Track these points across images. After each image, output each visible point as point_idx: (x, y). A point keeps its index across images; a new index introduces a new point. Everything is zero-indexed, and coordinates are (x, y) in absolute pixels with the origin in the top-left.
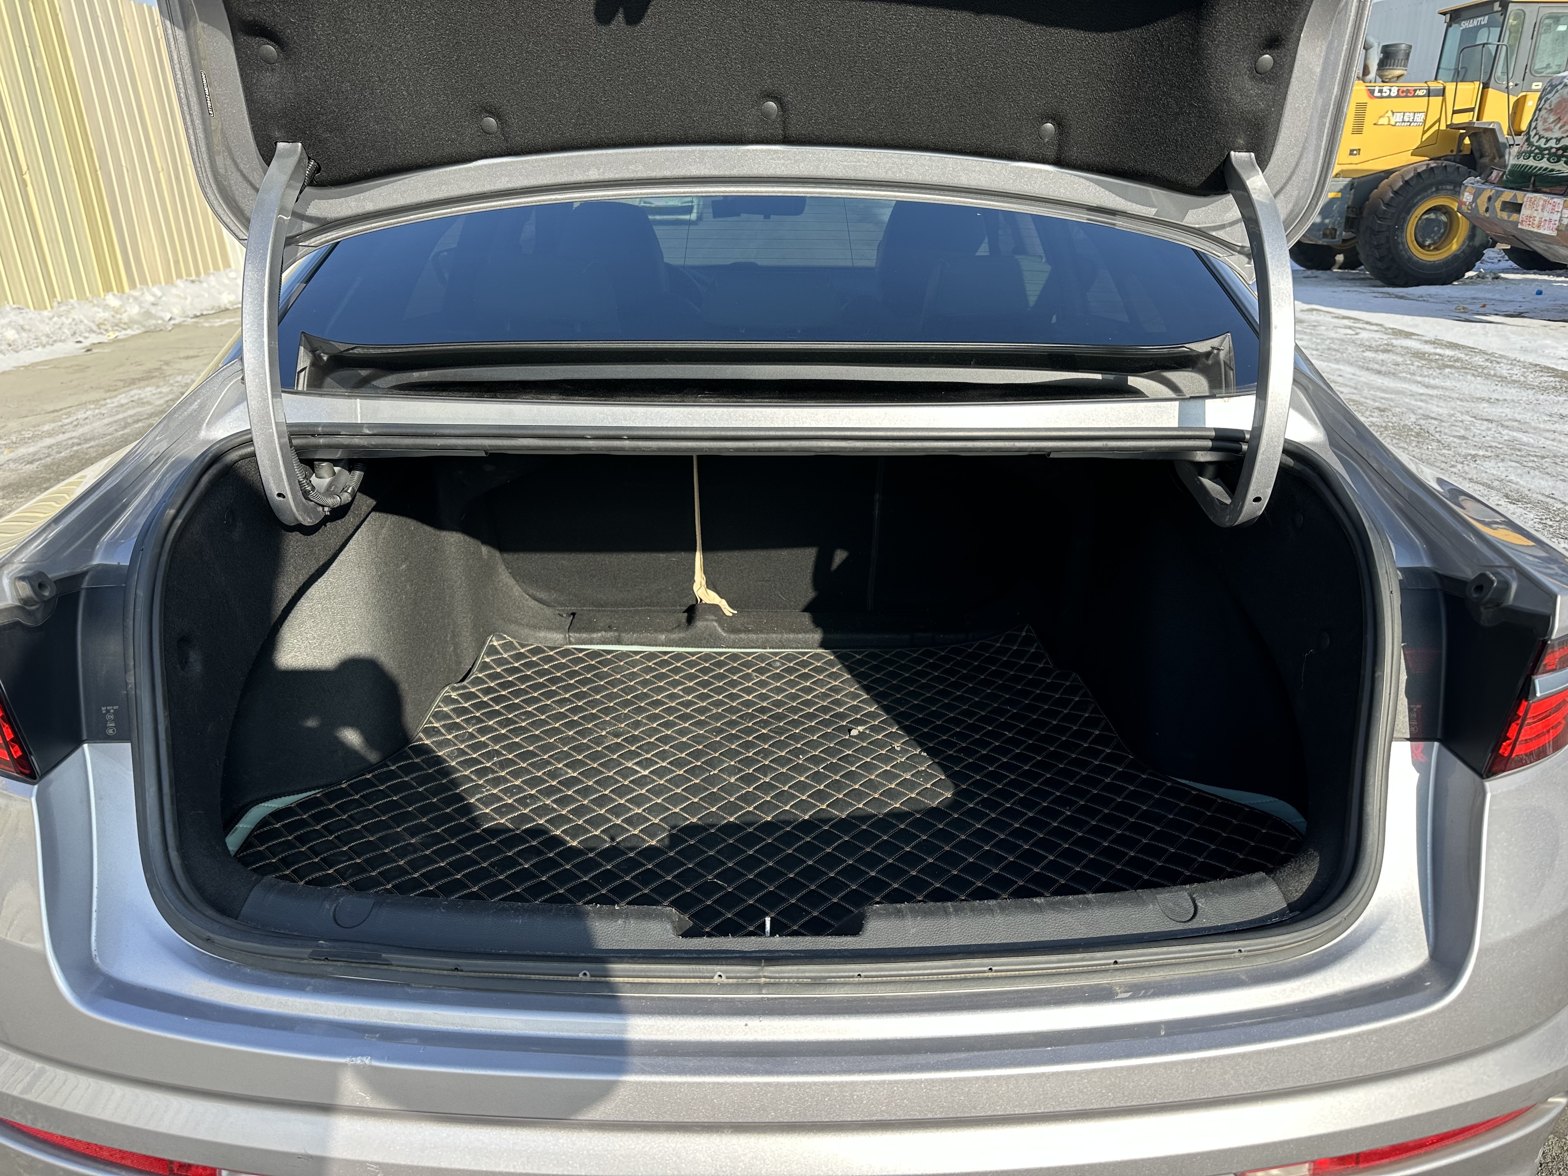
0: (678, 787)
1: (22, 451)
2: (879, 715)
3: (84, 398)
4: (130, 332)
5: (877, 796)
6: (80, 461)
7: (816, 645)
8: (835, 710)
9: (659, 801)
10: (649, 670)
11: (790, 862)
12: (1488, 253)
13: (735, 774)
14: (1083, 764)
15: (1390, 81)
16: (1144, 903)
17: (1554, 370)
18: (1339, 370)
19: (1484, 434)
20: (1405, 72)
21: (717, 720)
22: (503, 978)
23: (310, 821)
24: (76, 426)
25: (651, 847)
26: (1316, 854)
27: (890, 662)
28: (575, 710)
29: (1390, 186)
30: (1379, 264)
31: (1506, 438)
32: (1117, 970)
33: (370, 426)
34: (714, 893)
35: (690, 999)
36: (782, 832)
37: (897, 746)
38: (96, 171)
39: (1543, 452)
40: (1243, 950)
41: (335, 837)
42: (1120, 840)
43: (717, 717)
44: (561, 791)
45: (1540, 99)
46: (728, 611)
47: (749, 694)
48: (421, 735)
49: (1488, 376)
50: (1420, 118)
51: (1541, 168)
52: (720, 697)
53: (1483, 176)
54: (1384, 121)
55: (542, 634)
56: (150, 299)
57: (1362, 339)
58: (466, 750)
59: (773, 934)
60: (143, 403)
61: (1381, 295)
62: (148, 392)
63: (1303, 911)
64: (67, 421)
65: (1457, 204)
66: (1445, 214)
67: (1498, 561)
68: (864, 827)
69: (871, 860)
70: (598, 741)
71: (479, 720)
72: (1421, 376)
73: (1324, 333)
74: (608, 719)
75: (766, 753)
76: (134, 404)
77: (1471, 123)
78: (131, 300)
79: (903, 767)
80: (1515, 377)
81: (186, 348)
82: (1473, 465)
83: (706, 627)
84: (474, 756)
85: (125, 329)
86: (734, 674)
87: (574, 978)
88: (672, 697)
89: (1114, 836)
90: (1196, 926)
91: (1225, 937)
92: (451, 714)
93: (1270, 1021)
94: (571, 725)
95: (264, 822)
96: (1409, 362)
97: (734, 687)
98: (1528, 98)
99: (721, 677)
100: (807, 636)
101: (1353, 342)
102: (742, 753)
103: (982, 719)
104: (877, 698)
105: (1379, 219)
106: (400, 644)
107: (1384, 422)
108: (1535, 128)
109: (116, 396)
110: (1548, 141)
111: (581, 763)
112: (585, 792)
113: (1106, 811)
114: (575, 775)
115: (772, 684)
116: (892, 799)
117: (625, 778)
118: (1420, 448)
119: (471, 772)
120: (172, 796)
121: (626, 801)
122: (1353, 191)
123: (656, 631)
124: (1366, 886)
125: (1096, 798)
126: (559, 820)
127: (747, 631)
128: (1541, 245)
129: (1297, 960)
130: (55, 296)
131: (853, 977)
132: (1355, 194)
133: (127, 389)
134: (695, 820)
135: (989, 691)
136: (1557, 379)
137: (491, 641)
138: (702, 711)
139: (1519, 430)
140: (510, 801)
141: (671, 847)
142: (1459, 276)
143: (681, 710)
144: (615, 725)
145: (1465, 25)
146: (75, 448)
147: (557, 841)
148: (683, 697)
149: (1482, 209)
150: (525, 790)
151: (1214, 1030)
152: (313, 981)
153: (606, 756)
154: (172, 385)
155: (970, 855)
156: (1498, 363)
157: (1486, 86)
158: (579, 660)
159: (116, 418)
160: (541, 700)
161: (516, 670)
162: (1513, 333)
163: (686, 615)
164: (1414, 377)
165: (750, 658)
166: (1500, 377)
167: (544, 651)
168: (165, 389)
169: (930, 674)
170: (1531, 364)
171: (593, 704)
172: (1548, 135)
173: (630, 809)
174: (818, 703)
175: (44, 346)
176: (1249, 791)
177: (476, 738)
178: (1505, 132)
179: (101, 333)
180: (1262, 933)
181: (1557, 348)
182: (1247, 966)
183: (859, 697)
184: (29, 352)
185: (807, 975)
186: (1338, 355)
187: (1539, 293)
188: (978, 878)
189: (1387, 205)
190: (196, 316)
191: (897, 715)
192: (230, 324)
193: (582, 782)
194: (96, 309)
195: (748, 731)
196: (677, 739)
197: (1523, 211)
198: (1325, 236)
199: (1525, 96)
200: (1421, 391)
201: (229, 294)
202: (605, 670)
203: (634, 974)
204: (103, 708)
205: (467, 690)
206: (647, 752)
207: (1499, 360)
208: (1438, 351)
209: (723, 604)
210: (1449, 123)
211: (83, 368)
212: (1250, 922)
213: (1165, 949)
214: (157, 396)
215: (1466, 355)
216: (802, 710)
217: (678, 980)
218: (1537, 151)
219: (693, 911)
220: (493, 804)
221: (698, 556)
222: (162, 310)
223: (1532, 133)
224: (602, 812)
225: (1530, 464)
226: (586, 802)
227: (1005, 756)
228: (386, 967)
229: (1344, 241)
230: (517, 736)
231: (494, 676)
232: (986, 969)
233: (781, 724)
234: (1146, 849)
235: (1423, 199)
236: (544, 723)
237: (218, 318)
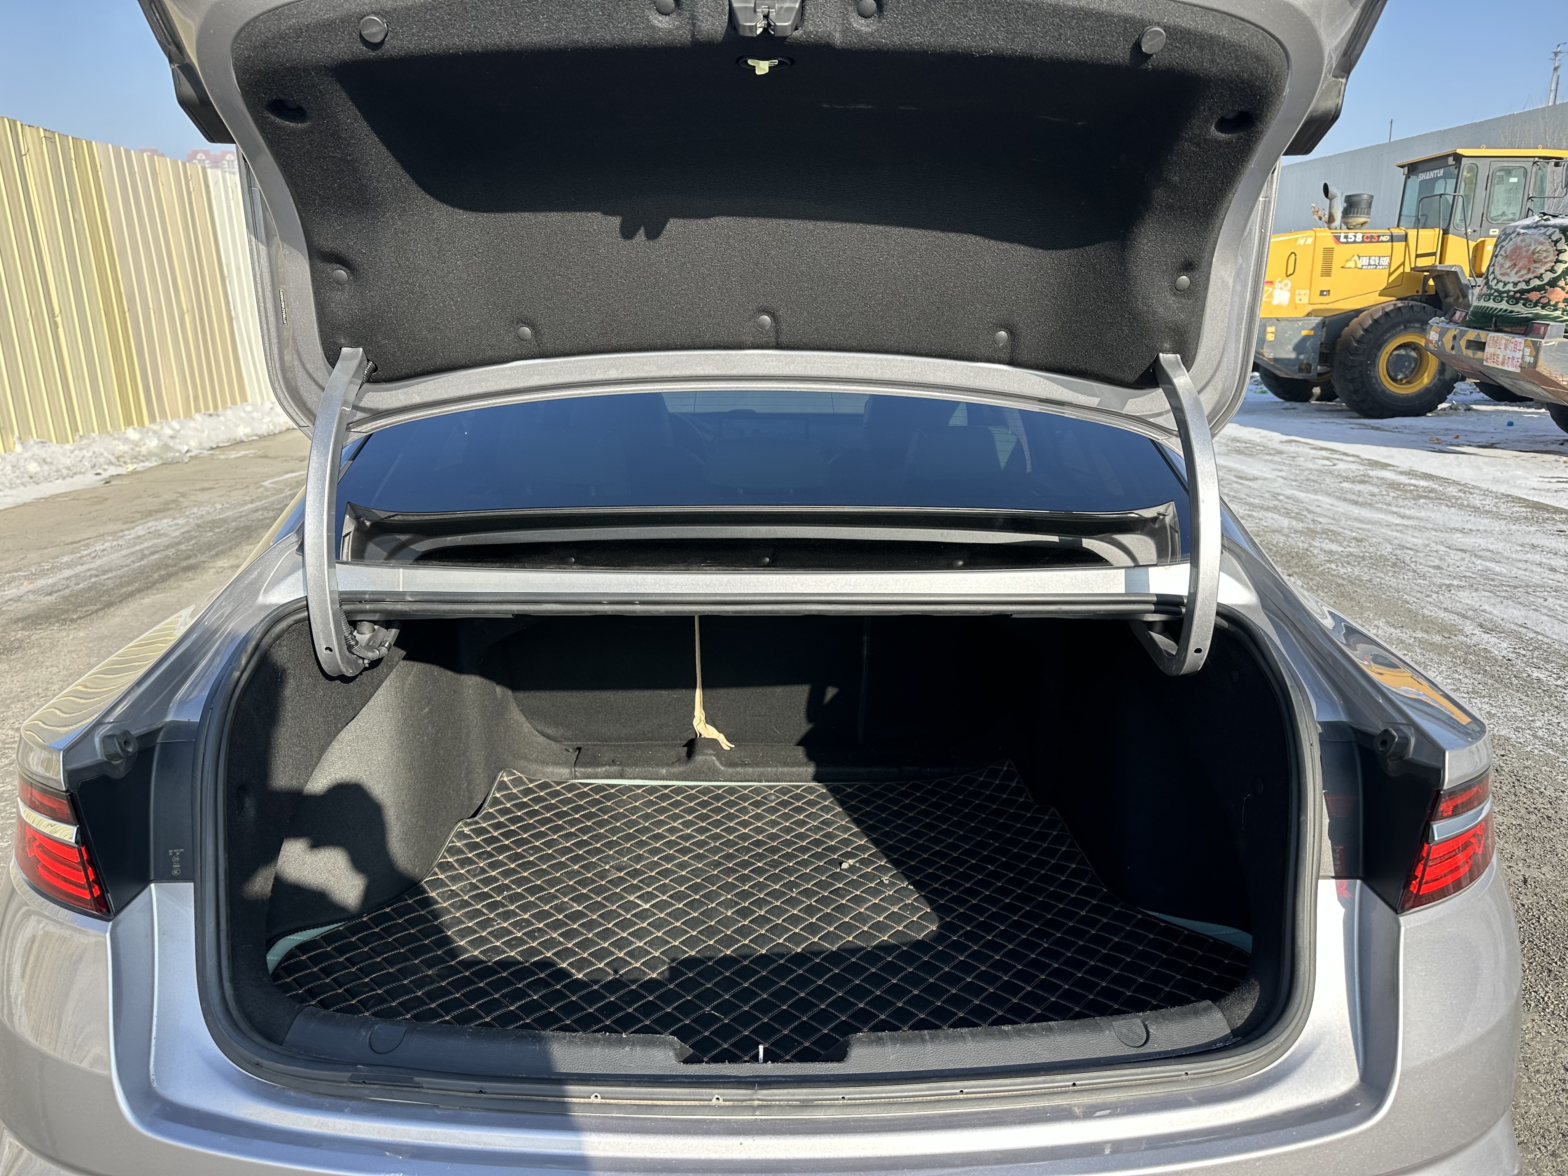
0: (677, 921)
1: (41, 583)
2: (869, 849)
3: (102, 530)
4: (147, 464)
5: (866, 929)
6: (98, 593)
7: (810, 778)
8: (827, 843)
9: (660, 934)
10: (651, 803)
11: (783, 994)
12: (1459, 386)
13: (732, 908)
14: (1060, 897)
15: (1355, 227)
16: (1101, 1030)
17: (1525, 500)
18: (1317, 500)
19: (1458, 564)
20: (1369, 220)
21: (715, 854)
22: (523, 1100)
23: (334, 953)
24: (94, 557)
25: (652, 980)
26: (1257, 983)
27: (879, 795)
28: (580, 844)
29: (1360, 324)
30: (1354, 397)
31: (1479, 568)
32: (1075, 1091)
33: (412, 594)
34: (712, 1025)
35: (691, 1120)
36: (775, 965)
37: (886, 879)
38: (124, 313)
39: (1515, 582)
40: (1189, 1072)
41: (358, 969)
42: (1093, 971)
43: (715, 851)
44: (567, 924)
45: (1496, 246)
46: (726, 745)
47: (745, 827)
48: (436, 870)
49: (1461, 507)
50: (1385, 261)
51: (1501, 309)
52: (718, 831)
53: (1447, 316)
54: (1351, 264)
55: (549, 769)
56: (168, 432)
57: (1339, 471)
58: (478, 884)
59: (765, 1061)
60: (160, 535)
61: (1357, 426)
62: (164, 524)
63: (1244, 1037)
64: (85, 553)
65: (1424, 340)
66: (1414, 350)
67: (1399, 719)
68: (854, 960)
69: (859, 992)
70: (602, 875)
71: (490, 855)
72: (1396, 506)
73: (1303, 464)
74: (611, 853)
75: (760, 886)
76: (150, 535)
77: (1433, 266)
78: (150, 434)
79: (891, 900)
80: (1487, 508)
81: (202, 480)
82: (1447, 595)
83: (705, 762)
84: (485, 890)
85: (143, 461)
86: (731, 807)
87: (587, 1100)
88: (672, 830)
89: (1087, 967)
90: (1148, 1051)
91: (1173, 1061)
92: (464, 849)
93: (1214, 1140)
94: (576, 859)
95: (290, 955)
96: (1385, 493)
97: (731, 820)
98: (1486, 243)
99: (718, 810)
100: (801, 769)
101: (1331, 473)
102: (738, 887)
103: (966, 852)
104: (867, 831)
105: (1352, 354)
106: (421, 783)
107: (1362, 552)
108: (1493, 273)
109: (133, 528)
110: (1505, 285)
111: (586, 897)
112: (590, 925)
113: (1081, 943)
114: (580, 908)
115: (767, 817)
116: (880, 933)
117: (627, 912)
118: (1396, 578)
119: (483, 906)
120: (228, 931)
121: (629, 934)
122: (1325, 329)
123: (657, 765)
124: (1300, 1013)
125: (1072, 931)
126: (565, 953)
127: (743, 765)
128: (1508, 381)
129: (1239, 1082)
130: (78, 430)
131: (837, 1099)
132: (1327, 332)
133: (144, 521)
134: (693, 953)
135: (973, 825)
136: (1529, 510)
137: (502, 776)
138: (701, 844)
139: (1492, 560)
140: (519, 935)
141: (671, 980)
142: (1432, 408)
143: (680, 844)
144: (618, 859)
145: (1423, 176)
146: (93, 580)
147: (563, 974)
148: (682, 830)
149: (1448, 347)
150: (533, 924)
151: (1163, 1147)
152: (351, 1103)
153: (610, 889)
154: (188, 517)
155: (953, 986)
156: (1471, 493)
157: (1446, 232)
158: (584, 795)
159: (133, 550)
160: (548, 835)
161: (524, 805)
162: (1485, 463)
163: (686, 749)
164: (1390, 508)
165: (746, 792)
166: (1473, 507)
167: (551, 786)
168: (181, 521)
169: (917, 807)
170: (1503, 494)
171: (597, 838)
172: (1504, 279)
173: (632, 942)
174: (811, 836)
175: (64, 478)
176: (1215, 923)
177: (487, 872)
178: (1467, 274)
179: (120, 466)
180: (1207, 1057)
181: (1527, 479)
182: (1191, 1088)
183: (849, 831)
184: (50, 484)
185: (796, 1097)
186: (1317, 486)
187: (1511, 424)
188: (960, 1008)
189: (1358, 342)
190: (212, 449)
191: (885, 848)
192: (246, 456)
193: (586, 916)
194: (116, 442)
195: (744, 864)
196: (676, 872)
197: (1487, 349)
198: (1300, 370)
199: (1483, 242)
200: (1397, 522)
201: (245, 427)
202: (609, 804)
203: (641, 1096)
204: (170, 851)
205: (478, 826)
206: (649, 886)
207: (1471, 490)
208: (1413, 481)
209: (721, 738)
210: (1413, 266)
211: (101, 500)
212: (1197, 1047)
213: (1118, 1072)
214: (173, 528)
215: (1440, 485)
216: (796, 843)
217: (680, 1103)
218: (1496, 294)
219: (692, 1042)
220: (503, 937)
221: (698, 693)
222: (180, 443)
223: (1491, 277)
224: (606, 945)
225: (1503, 594)
226: (590, 936)
227: (987, 889)
228: (417, 1090)
229: (1319, 374)
230: (525, 871)
231: (504, 812)
232: (958, 1091)
233: (776, 857)
234: (1117, 980)
235: (1393, 336)
236: (551, 857)
237: (233, 450)
